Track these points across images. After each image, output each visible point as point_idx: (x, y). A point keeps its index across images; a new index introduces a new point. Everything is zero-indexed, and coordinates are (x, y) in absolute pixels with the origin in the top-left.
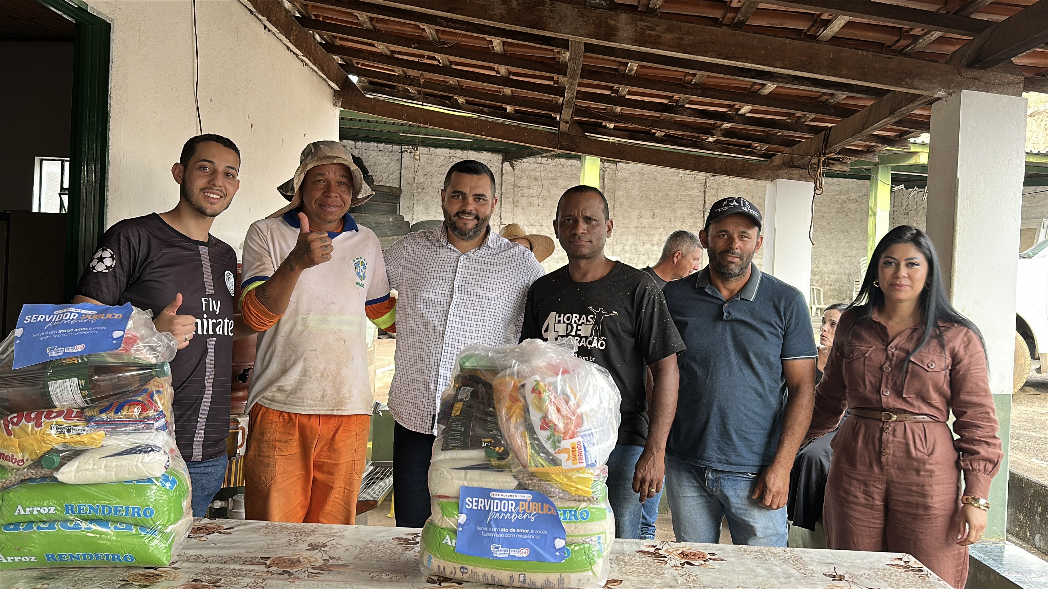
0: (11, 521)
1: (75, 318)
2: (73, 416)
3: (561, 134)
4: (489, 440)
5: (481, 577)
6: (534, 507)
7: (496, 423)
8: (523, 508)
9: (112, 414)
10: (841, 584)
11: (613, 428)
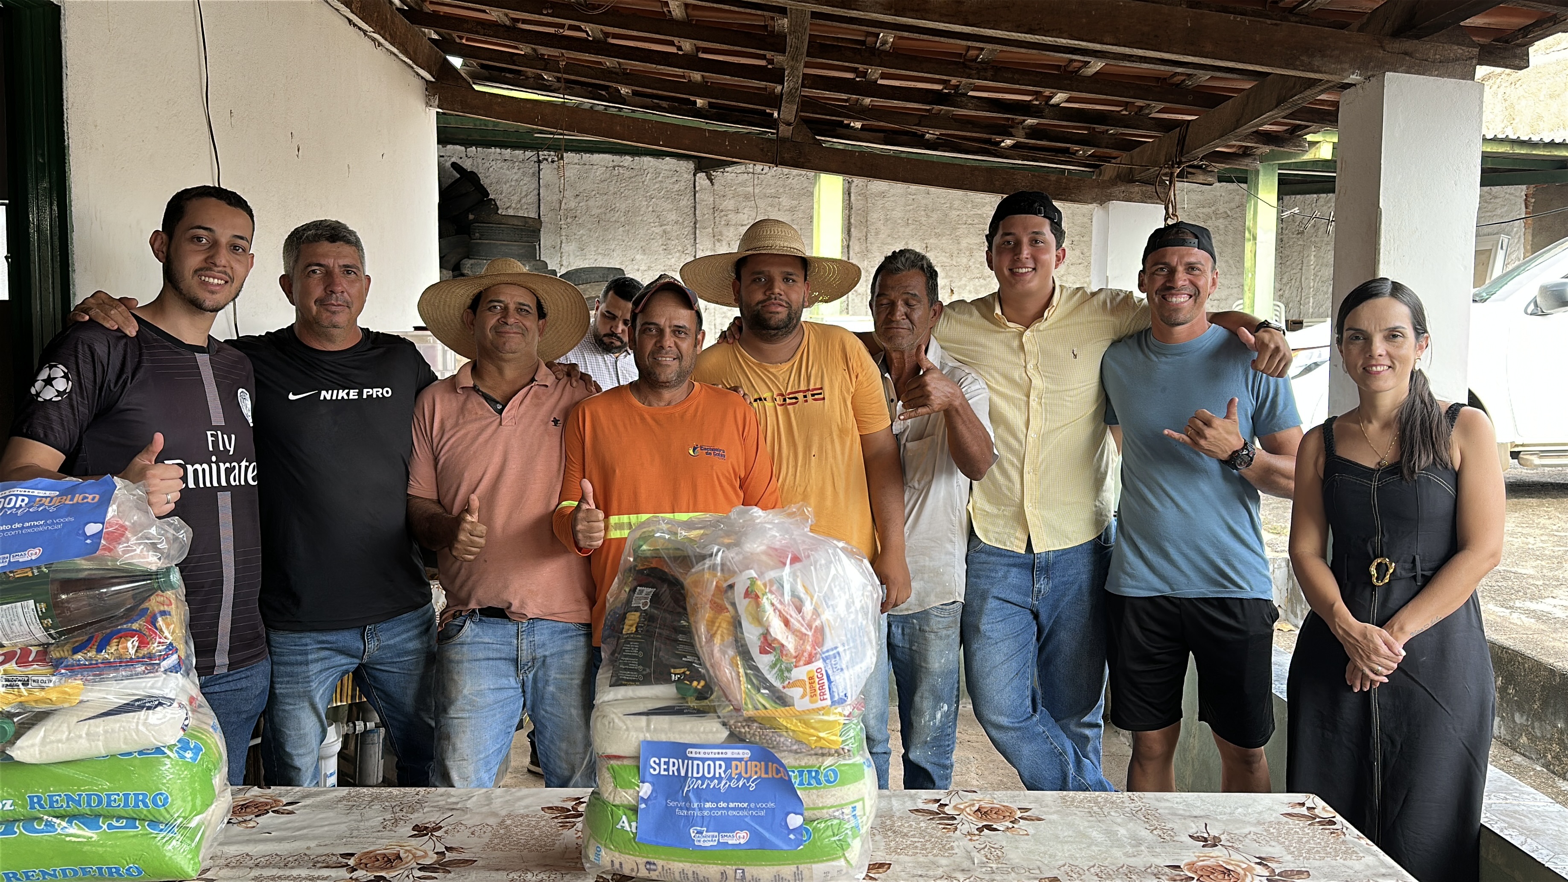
1: (23, 504)
2: (30, 659)
3: (782, 141)
4: (682, 670)
5: (677, 875)
6: (754, 769)
7: (692, 645)
8: (738, 771)
9: (91, 654)
10: (1217, 852)
11: (870, 641)
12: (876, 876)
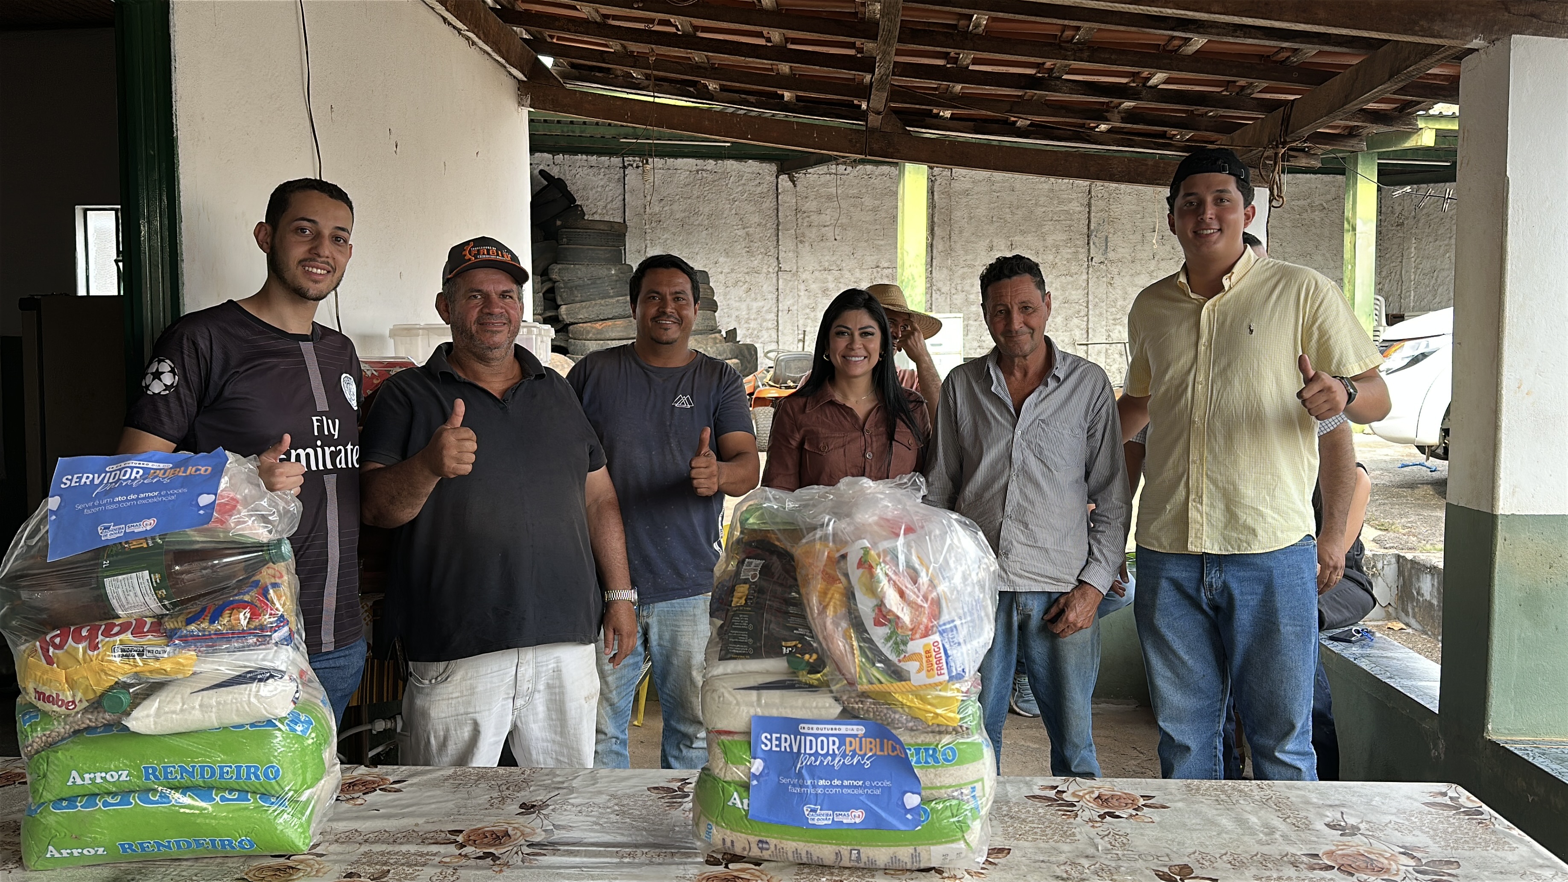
0: (64, 795)
1: (138, 476)
2: (145, 630)
3: (871, 131)
4: (794, 643)
5: (790, 855)
6: (868, 746)
7: (804, 617)
8: (852, 748)
9: (205, 625)
10: (1357, 841)
11: (987, 615)
12: (996, 861)
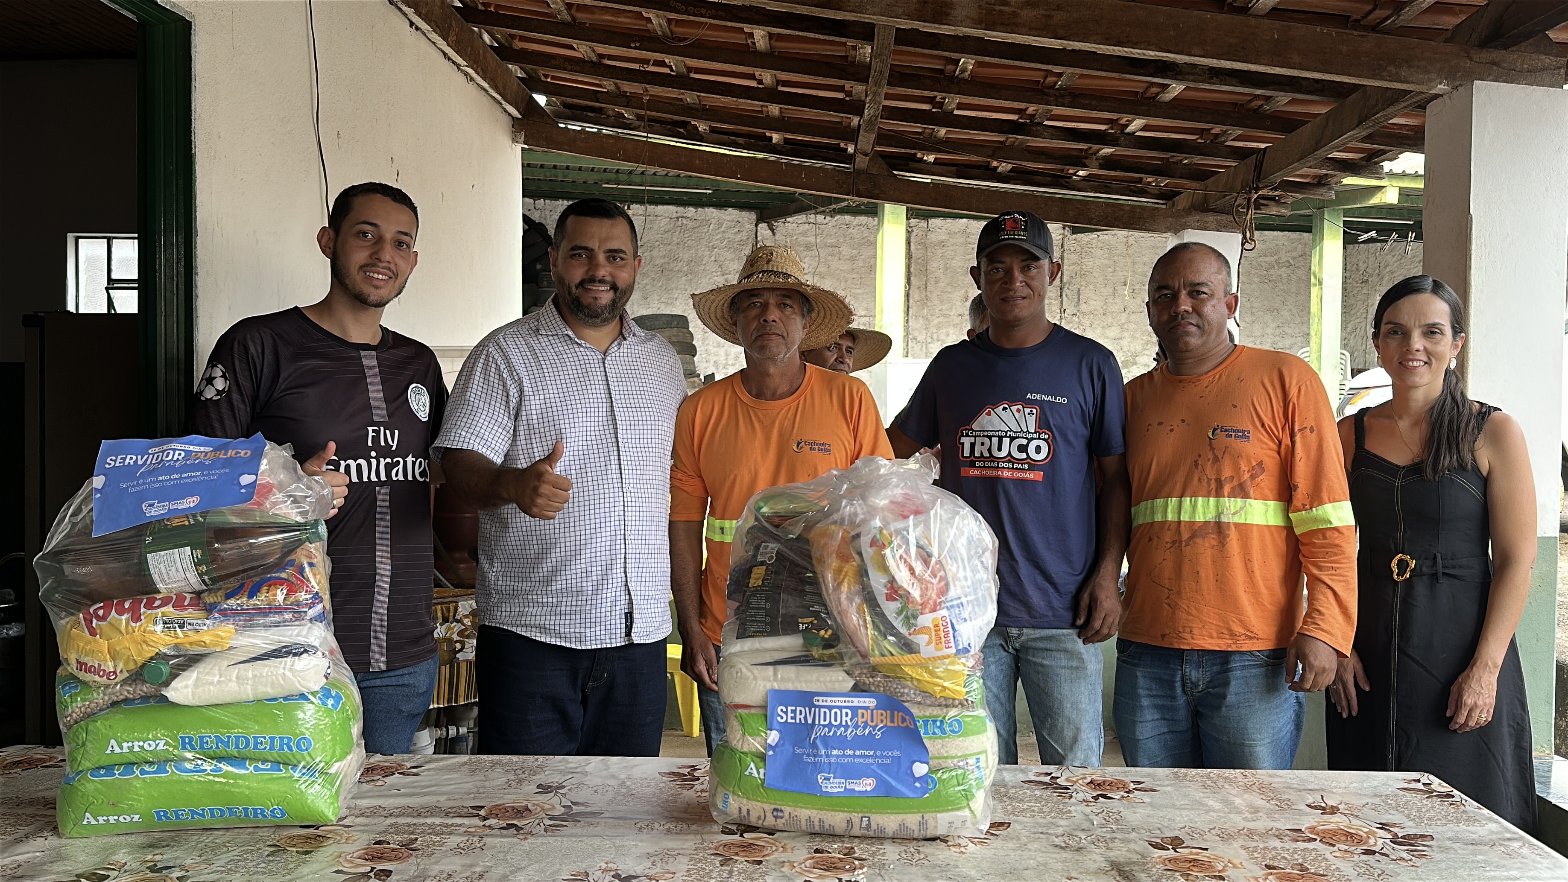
0: (102, 763)
1: (180, 458)
2: (186, 604)
3: (858, 172)
4: (810, 620)
5: (803, 823)
6: (880, 718)
7: (820, 595)
8: (864, 720)
9: (245, 599)
10: (1335, 818)
11: (990, 595)
12: (997, 833)
